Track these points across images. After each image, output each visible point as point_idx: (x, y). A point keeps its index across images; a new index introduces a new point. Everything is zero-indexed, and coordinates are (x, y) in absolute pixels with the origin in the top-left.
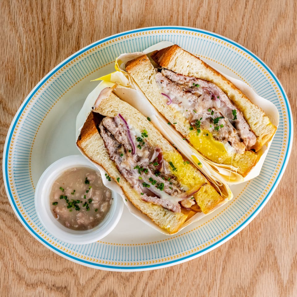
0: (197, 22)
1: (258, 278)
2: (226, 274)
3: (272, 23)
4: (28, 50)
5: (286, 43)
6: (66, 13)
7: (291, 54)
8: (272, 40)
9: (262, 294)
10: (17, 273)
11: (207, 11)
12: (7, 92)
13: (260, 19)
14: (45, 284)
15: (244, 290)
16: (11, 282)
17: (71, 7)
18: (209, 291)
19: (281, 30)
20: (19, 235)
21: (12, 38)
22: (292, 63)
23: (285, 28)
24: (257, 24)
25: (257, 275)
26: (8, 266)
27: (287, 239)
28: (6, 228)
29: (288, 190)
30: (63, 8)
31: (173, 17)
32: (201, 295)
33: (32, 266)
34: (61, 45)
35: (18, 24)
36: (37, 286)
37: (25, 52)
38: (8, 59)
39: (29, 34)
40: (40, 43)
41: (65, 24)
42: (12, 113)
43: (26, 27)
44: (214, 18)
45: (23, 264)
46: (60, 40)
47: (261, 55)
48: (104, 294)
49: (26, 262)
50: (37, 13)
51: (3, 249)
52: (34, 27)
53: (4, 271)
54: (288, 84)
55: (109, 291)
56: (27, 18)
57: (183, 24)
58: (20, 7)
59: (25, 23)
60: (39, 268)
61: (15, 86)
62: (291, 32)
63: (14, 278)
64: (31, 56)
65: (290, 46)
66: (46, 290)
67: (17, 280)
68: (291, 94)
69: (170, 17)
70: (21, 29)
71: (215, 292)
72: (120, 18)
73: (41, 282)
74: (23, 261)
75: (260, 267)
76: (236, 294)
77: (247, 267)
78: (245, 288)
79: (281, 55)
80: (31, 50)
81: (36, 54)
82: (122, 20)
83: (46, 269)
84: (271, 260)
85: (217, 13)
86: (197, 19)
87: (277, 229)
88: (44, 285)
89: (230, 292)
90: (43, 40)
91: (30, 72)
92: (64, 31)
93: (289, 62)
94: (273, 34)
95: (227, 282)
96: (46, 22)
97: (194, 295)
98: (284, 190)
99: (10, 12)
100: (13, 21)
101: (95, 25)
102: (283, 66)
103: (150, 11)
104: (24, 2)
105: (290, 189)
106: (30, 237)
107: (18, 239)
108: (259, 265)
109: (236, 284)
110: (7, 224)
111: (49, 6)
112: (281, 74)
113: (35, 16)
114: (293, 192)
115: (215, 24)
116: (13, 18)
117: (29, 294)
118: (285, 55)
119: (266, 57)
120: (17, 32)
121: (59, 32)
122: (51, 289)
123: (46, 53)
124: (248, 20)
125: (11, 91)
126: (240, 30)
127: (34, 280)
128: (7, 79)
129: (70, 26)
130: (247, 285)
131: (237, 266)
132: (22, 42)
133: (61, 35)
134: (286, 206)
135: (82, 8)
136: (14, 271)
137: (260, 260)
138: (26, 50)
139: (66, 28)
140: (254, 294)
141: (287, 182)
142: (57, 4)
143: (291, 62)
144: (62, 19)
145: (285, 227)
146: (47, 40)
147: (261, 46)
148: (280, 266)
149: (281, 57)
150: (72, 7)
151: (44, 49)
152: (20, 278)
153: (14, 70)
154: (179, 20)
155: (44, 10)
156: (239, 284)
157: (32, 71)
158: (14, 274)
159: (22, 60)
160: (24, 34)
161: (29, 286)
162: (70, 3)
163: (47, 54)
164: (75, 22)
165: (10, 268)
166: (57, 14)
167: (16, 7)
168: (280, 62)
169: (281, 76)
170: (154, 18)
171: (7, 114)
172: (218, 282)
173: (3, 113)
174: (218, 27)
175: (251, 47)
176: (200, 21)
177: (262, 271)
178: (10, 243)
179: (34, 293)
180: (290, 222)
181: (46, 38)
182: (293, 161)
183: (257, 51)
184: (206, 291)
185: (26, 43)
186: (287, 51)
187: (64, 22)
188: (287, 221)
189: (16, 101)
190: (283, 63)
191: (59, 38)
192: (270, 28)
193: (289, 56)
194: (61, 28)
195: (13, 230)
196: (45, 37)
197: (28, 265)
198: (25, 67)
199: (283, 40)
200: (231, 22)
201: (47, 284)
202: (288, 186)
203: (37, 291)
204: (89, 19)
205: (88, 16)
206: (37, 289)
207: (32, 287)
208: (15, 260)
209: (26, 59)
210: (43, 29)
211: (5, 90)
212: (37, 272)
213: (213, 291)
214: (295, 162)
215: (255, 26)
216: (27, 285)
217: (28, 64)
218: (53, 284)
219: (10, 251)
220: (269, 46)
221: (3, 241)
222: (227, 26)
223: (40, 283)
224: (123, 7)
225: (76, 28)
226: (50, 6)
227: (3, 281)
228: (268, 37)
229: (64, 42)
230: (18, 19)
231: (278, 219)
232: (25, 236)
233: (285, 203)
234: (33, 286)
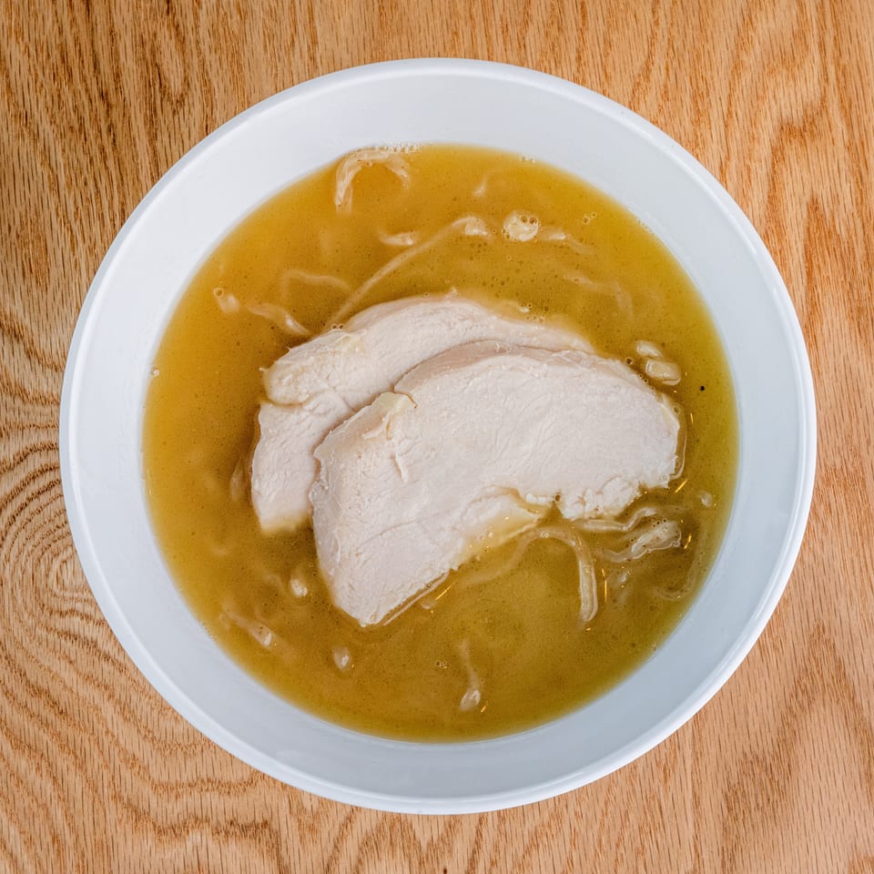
0: (527, 39)
1: (798, 725)
2: (706, 726)
3: (738, 11)
4: (74, 182)
5: (783, 61)
6: (164, 68)
7: (804, 90)
8: (744, 57)
9: (816, 769)
10: (125, 800)
11: (552, 5)
12: (31, 307)
13: (703, 6)
14: (208, 821)
15: (764, 764)
16: (114, 829)
17: (174, 50)
18: (666, 781)
19: (765, 27)
20: (117, 697)
21: (25, 157)
22: (809, 113)
23: (777, 19)
24: (694, 21)
25: (795, 716)
26: (100, 785)
27: (864, 606)
28: (80, 681)
29: (847, 468)
30: (153, 54)
31: (461, 36)
32: (644, 796)
33: (164, 778)
34: (163, 158)
35: (37, 117)
36: (188, 831)
37: (67, 190)
38: (21, 217)
39: (71, 139)
40: (105, 159)
41: (166, 97)
42: (53, 363)
43: (58, 121)
44: (574, 21)
45: (139, 773)
46: (158, 145)
47: (719, 103)
48: (374, 828)
49: (147, 769)
50: (84, 80)
51: (78, 742)
52: (80, 119)
53: (91, 802)
54: (805, 175)
55: (388, 817)
56: (59, 96)
57: (491, 50)
58: (35, 70)
59: (56, 109)
60: (184, 780)
61: (51, 288)
62: (796, 28)
63: (120, 817)
64: (84, 197)
65: (796, 68)
66: (213, 840)
67: (130, 822)
68: (820, 200)
69: (450, 35)
70: (46, 128)
71: (684, 779)
72: (313, 58)
73: (197, 819)
74: (138, 766)
75: (800, 693)
76: (742, 779)
77: (764, 698)
78: (765, 758)
79: (774, 96)
80: (81, 183)
81: (98, 192)
82: (319, 65)
83: (205, 780)
84: (828, 670)
85: (579, 7)
86: (526, 32)
87: (833, 583)
88: (206, 825)
89: (725, 777)
90: (111, 150)
91: (88, 241)
92: (165, 118)
93: (801, 113)
94: (745, 40)
95: (713, 750)
96: (113, 100)
97: (625, 796)
98: (835, 470)
99: (9, 86)
100: (21, 109)
101: (247, 88)
102: (784, 127)
103: (394, 27)
104: (45, 54)
105: (853, 464)
106: (150, 698)
107: (118, 707)
108: (796, 688)
109: (740, 750)
110: (80, 670)
111: (114, 55)
112: (784, 148)
113: (79, 87)
114: (863, 473)
115: (579, 38)
116: (21, 102)
117: (168, 856)
118: (787, 93)
119: (733, 109)
120: (36, 138)
121: (151, 121)
122: (227, 833)
123: (122, 185)
124: (668, 14)
125: (42, 305)
126: (653, 44)
127: (176, 815)
128: (27, 271)
129: (181, 102)
130: (771, 750)
131: (735, 700)
132: (53, 164)
133: (156, 129)
134: (849, 513)
135: (204, 47)
136: (117, 797)
137: (797, 675)
138: (69, 185)
139: (169, 108)
140: (793, 773)
141: (841, 445)
142: (134, 46)
143: (805, 111)
144: (154, 84)
145: (854, 573)
146: (121, 149)
147: (715, 79)
148: (856, 683)
149: (776, 103)
150: (178, 47)
151: (117, 177)
152: (137, 814)
153: (43, 244)
154: (479, 40)
155: (102, 67)
156: (747, 750)
157: (93, 240)
158: (119, 805)
159: (60, 213)
160: (57, 143)
161: (165, 833)
162: (171, 38)
163: (126, 186)
164: (192, 86)
165: (106, 790)
166: (139, 72)
167: (24, 69)
168: (775, 114)
169: (782, 154)
170: (407, 46)
171: (39, 368)
172: (688, 751)
173: (28, 367)
174: (588, 44)
175: (688, 84)
176: (537, 36)
177: (806, 704)
178: (95, 721)
179: (182, 850)
180: (865, 557)
181: (117, 143)
182: (850, 387)
183: (705, 94)
184: (656, 780)
185: (65, 165)
186: (791, 82)
187: (160, 91)
188: (858, 555)
189: (60, 330)
190: (783, 115)
191: (153, 138)
192: (734, 26)
193: (799, 96)
194: (155, 111)
195: (98, 686)
196: (114, 140)
197: (155, 775)
198: (72, 232)
199: (775, 53)
200: (623, 26)
201: (213, 822)
202: (846, 457)
203: (189, 844)
204: (229, 74)
205: (225, 66)
206: (187, 837)
207: (174, 836)
208: (117, 765)
209: (71, 209)
210: (106, 121)
211: (27, 303)
212: (180, 791)
213: (678, 779)
214: (856, 388)
215: (690, 26)
216: (159, 832)
217: (78, 222)
218: (229, 818)
219: (98, 743)
220: (739, 75)
221: (77, 718)
222: (614, 37)
223: (193, 820)
224: (319, 30)
225: (197, 103)
226: (117, 53)
227: (92, 829)
228: (732, 52)
229: (168, 147)
230: (34, 103)
231: (830, 554)
232: (134, 698)
233: (844, 506)
234: (175, 831)
